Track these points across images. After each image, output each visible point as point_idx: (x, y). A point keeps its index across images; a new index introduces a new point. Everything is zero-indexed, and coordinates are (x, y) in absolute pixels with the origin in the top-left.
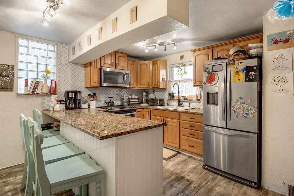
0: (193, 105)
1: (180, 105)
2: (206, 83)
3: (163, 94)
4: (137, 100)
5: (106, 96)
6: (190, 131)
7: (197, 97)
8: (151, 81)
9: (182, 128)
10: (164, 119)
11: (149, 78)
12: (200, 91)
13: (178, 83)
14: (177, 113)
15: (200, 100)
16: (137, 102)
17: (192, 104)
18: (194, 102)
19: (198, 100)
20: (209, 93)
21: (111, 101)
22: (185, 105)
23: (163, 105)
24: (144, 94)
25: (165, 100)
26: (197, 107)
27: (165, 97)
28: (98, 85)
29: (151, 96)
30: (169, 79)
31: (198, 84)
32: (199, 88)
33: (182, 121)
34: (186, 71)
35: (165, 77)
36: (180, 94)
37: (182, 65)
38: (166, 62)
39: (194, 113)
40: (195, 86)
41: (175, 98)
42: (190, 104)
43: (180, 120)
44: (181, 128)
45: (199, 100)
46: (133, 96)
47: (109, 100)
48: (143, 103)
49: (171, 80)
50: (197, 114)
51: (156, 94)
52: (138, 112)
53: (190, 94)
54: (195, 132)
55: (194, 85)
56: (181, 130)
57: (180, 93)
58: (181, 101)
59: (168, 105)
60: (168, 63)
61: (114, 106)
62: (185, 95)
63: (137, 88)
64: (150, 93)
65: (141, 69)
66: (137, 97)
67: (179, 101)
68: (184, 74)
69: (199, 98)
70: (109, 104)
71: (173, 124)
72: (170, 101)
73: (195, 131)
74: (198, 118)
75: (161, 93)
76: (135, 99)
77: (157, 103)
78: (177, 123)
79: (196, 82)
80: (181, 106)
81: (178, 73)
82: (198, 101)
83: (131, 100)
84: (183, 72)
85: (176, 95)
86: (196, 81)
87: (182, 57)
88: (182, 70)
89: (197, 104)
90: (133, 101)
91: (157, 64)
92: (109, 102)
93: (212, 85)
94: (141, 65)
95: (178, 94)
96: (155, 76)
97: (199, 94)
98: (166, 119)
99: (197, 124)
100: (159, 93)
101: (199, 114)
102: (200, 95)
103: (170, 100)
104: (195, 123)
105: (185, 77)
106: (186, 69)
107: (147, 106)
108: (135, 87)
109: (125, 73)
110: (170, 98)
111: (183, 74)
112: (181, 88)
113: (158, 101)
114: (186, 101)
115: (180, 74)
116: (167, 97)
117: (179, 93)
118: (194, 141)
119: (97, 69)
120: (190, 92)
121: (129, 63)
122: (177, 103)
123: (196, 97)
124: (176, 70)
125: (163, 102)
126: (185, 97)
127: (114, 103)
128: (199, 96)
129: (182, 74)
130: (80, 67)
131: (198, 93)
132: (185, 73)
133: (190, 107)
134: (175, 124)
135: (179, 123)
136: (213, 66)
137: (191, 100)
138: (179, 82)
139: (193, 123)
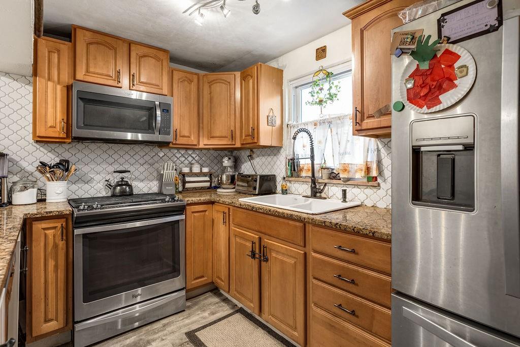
0: (357, 195)
1: (316, 193)
2: (407, 104)
3: (272, 163)
4: (207, 179)
5: (111, 169)
6: (340, 296)
7: (368, 169)
8: (238, 125)
9: (315, 278)
10: (260, 238)
11: (233, 117)
12: (378, 151)
13: (310, 128)
14: (298, 224)
15: (379, 180)
16: (208, 184)
17: (352, 192)
18: (357, 186)
19: (372, 181)
20: (423, 149)
21: (122, 181)
22: (330, 194)
23: (270, 191)
24: (226, 162)
25: (279, 179)
26: (369, 203)
27: (278, 171)
28: (63, 135)
29: (246, 168)
30: (289, 120)
31: (368, 123)
32: (373, 139)
33: (314, 254)
34: (333, 91)
35: (277, 113)
36: (315, 162)
37: (321, 75)
38: (279, 73)
39: (356, 232)
40: (359, 130)
41: (304, 174)
42: (344, 192)
43: (307, 249)
44: (311, 277)
45: (375, 179)
46: (196, 169)
47: (116, 178)
48: (224, 186)
49: (295, 123)
50: (366, 236)
51: (258, 161)
52: (195, 214)
53: (347, 160)
54: (361, 304)
55: (358, 127)
56: (310, 286)
57: (316, 158)
58: (320, 181)
59: (285, 192)
60: (286, 76)
61: (131, 194)
62: (330, 164)
63: (201, 146)
64: (243, 160)
65: (210, 93)
66: (205, 170)
67: (314, 182)
68: (329, 101)
69: (374, 173)
70: (115, 188)
71: (285, 259)
72: (290, 181)
73: (359, 299)
74: (371, 254)
75: (269, 159)
76: (201, 174)
77: (255, 188)
78: (297, 259)
79: (362, 119)
80: (321, 198)
81: (311, 99)
82: (371, 184)
83: (187, 179)
84: (323, 95)
85: (305, 163)
86: (362, 113)
87: (321, 53)
88: (321, 89)
89: (369, 191)
90: (193, 182)
91: (252, 77)
92: (118, 185)
93: (437, 108)
94: (211, 83)
95: (309, 161)
96: (248, 111)
97: (375, 159)
98: (267, 241)
99: (368, 276)
100: (264, 159)
101: (373, 236)
102: (379, 163)
103: (290, 179)
104: (360, 270)
105: (331, 110)
106: (333, 87)
107: (233, 194)
108: (195, 143)
109: (157, 103)
110: (289, 173)
111: (326, 102)
112: (320, 142)
113: (256, 181)
114: (335, 181)
115: (318, 101)
116: (284, 170)
117: (312, 158)
118: (355, 338)
119: (59, 87)
120: (345, 153)
121: (176, 76)
122: (306, 189)
123: (364, 168)
124: (305, 94)
125: (272, 184)
126: (333, 169)
127: (130, 186)
128: (374, 166)
129: (321, 102)
130: (16, 85)
131: (372, 158)
132: (331, 97)
133: (344, 200)
134: (292, 261)
135: (302, 259)
136: (443, 15)
137: (349, 179)
138: (315, 125)
139: (351, 266)
